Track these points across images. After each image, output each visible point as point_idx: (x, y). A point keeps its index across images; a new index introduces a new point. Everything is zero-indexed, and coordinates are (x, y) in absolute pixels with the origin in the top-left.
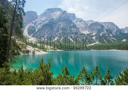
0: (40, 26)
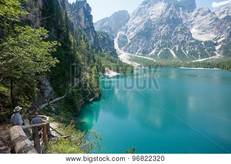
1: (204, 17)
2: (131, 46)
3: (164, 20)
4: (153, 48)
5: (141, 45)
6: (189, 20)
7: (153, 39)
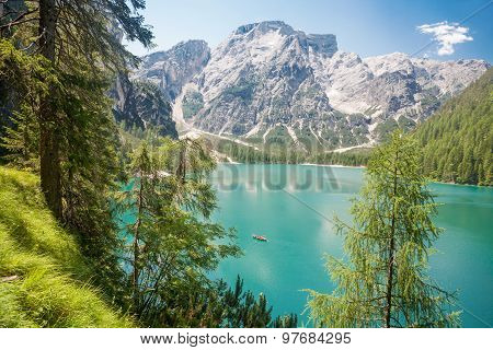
0: (215, 89)
1: (351, 70)
2: (209, 117)
3: (279, 69)
4: (255, 124)
5: (231, 115)
6: (325, 72)
7: (256, 104)
